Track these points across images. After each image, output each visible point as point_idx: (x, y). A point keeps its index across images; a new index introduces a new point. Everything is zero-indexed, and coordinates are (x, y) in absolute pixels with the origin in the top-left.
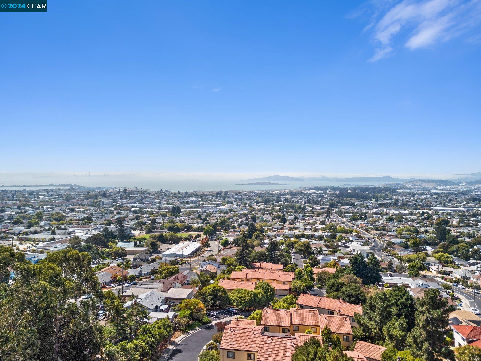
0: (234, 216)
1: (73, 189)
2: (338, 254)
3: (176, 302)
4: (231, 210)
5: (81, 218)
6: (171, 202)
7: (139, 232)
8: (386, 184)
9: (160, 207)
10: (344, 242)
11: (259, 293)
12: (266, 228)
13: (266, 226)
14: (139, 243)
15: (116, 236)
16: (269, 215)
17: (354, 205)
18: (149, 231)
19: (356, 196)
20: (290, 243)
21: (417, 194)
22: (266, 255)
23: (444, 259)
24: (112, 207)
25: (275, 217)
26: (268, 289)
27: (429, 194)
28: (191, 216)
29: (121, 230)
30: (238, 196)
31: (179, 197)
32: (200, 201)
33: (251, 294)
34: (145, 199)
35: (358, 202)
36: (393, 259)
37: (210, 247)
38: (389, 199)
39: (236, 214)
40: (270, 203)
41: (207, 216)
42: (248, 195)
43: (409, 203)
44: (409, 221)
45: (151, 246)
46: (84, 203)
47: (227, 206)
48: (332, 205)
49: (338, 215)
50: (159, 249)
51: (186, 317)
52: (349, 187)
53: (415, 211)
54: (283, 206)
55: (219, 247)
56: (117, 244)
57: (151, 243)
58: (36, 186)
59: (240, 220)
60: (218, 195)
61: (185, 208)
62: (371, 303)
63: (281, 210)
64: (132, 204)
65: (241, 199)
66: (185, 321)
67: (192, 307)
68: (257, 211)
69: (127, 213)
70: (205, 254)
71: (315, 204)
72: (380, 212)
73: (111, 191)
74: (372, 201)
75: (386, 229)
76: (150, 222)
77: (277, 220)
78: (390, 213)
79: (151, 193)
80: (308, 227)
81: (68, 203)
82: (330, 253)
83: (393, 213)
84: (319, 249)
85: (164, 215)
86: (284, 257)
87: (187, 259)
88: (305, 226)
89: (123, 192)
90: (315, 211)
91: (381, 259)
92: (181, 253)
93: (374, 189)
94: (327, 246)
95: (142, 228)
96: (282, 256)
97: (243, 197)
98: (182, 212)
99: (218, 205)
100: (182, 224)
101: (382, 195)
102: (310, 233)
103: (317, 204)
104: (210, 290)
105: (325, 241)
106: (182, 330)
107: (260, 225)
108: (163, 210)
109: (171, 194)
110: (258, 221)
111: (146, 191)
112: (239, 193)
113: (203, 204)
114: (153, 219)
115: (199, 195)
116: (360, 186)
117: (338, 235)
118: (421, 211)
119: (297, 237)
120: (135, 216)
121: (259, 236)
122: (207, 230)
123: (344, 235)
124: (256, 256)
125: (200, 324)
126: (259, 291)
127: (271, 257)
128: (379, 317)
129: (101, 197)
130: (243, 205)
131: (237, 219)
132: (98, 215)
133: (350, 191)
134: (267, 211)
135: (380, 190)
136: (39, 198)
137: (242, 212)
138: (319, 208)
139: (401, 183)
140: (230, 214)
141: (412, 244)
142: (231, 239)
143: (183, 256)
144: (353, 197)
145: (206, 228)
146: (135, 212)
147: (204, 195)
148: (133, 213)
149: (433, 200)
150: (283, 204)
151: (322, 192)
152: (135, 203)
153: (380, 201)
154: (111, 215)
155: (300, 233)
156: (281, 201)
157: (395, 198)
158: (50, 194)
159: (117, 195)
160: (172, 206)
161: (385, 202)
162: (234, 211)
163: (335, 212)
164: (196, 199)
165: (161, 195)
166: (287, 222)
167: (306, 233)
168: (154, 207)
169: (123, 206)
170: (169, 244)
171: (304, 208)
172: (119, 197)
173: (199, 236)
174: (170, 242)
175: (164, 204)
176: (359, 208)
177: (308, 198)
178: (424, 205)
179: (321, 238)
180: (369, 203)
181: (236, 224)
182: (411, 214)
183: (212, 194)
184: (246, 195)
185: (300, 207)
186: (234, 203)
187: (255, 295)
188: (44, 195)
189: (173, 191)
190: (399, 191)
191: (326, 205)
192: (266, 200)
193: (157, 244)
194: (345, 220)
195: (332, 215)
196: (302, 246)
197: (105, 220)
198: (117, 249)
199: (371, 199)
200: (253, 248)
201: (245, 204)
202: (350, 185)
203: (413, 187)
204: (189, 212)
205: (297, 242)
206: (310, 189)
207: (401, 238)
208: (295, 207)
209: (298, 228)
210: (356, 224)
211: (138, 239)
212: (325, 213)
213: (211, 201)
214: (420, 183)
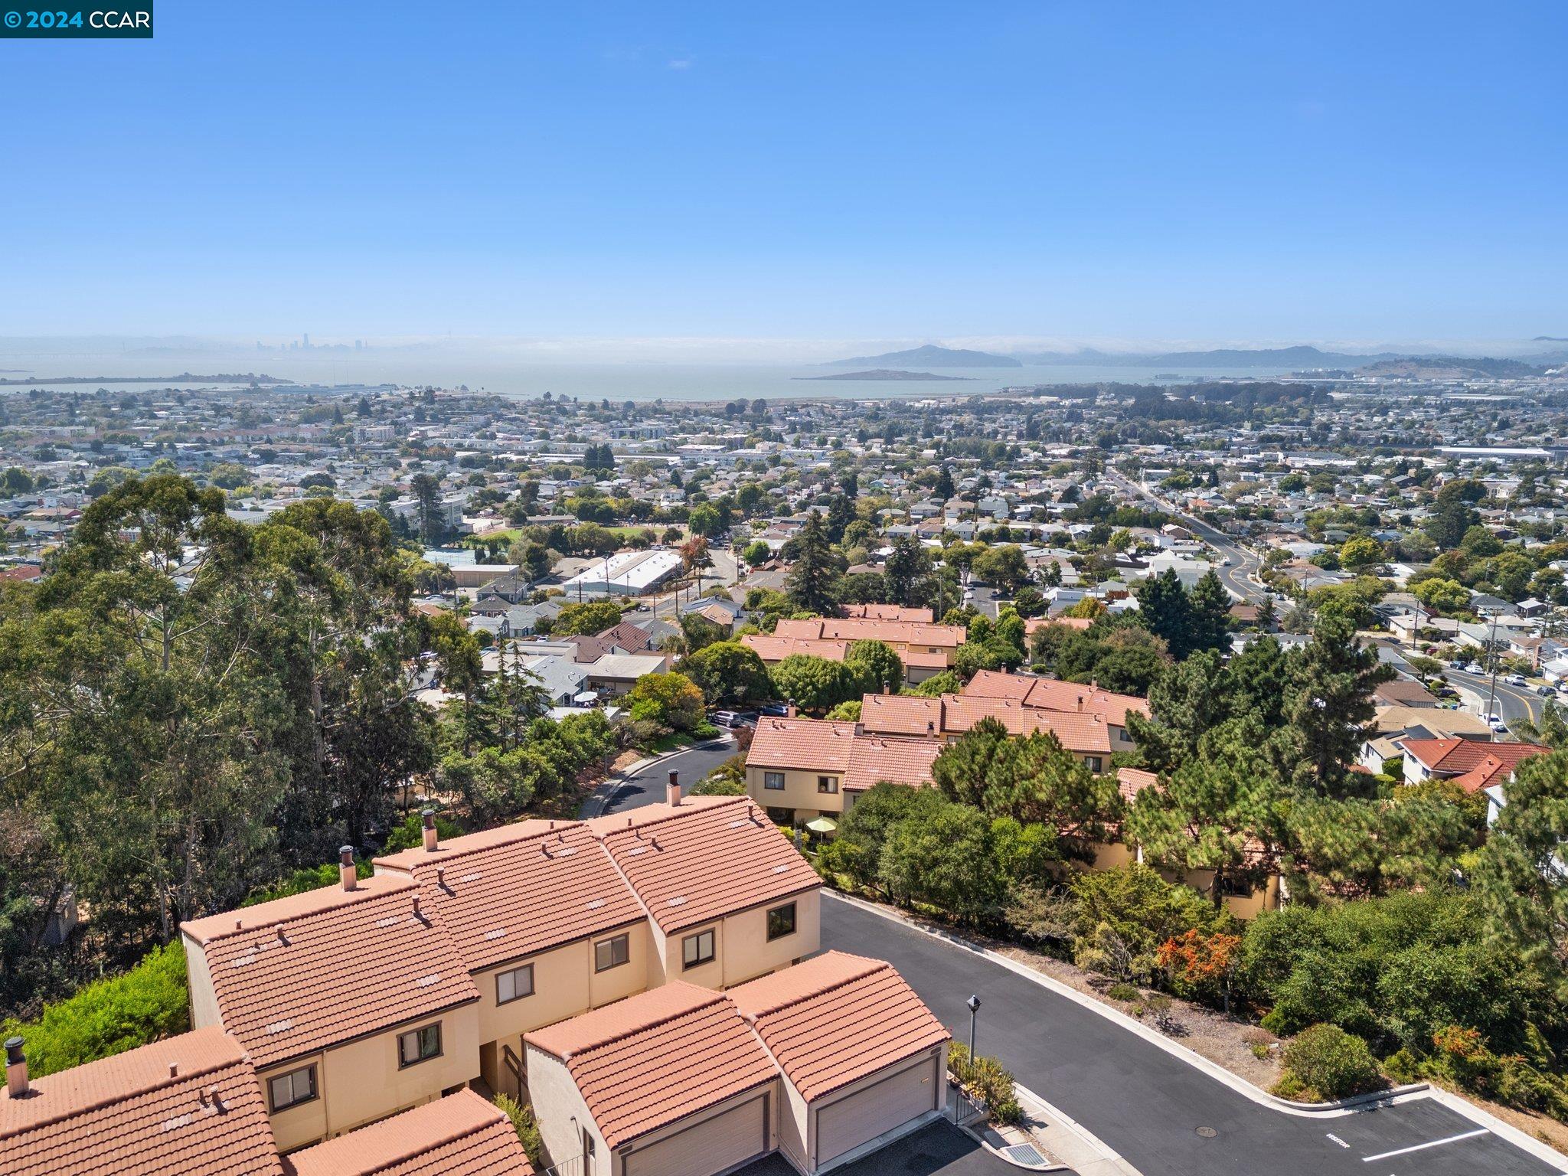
0: (786, 479)
1: (259, 390)
2: (1111, 585)
3: (620, 689)
4: (775, 461)
5: (297, 480)
6: (579, 432)
7: (487, 522)
8: (1296, 375)
9: (546, 450)
10: (1132, 551)
11: (858, 670)
12: (886, 513)
13: (889, 506)
14: (491, 550)
15: (416, 532)
16: (898, 475)
17: (1179, 443)
18: (518, 520)
19: (1191, 414)
20: (960, 554)
21: (1397, 405)
22: (882, 583)
23: (1442, 599)
24: (394, 446)
25: (919, 482)
26: (884, 659)
27: (1436, 406)
28: (649, 478)
29: (432, 513)
30: (800, 416)
31: (608, 419)
32: (674, 432)
33: (834, 669)
34: (495, 426)
35: (1195, 431)
36: (1282, 599)
37: (711, 565)
38: (1299, 424)
39: (791, 471)
40: (905, 438)
41: (698, 478)
42: (833, 412)
43: (1363, 435)
44: (1354, 491)
45: (530, 561)
46: (301, 435)
47: (761, 449)
48: (1107, 443)
49: (1125, 473)
50: (554, 570)
51: (649, 717)
52: (1169, 383)
53: (1379, 460)
54: (945, 446)
55: (741, 567)
56: (421, 554)
57: (528, 553)
58: (139, 380)
59: (805, 492)
60: (733, 411)
61: (628, 450)
62: (1174, 682)
63: (939, 459)
64: (457, 440)
65: (808, 427)
66: (646, 727)
67: (668, 693)
68: (861, 462)
69: (443, 466)
70: (696, 585)
71: (1051, 441)
72: (1263, 465)
73: (385, 396)
74: (1242, 431)
75: (1273, 514)
76: (518, 492)
77: (924, 489)
78: (1297, 465)
79: (513, 406)
80: (1022, 509)
81: (251, 433)
82: (1083, 582)
83: (1307, 467)
84: (1050, 571)
85: (561, 474)
86: (938, 590)
87: (642, 599)
88: (1012, 504)
89: (423, 399)
90: (1051, 463)
91: (1242, 599)
92: (621, 581)
93: (1253, 391)
94: (1077, 564)
95: (496, 510)
96: (932, 587)
97: (816, 418)
98: (618, 465)
99: (732, 445)
100: (621, 501)
101: (1279, 410)
102: (1028, 526)
103: (1058, 440)
104: (714, 657)
105: (1073, 548)
106: (640, 749)
107: (869, 503)
108: (556, 460)
109: (579, 408)
110: (861, 492)
111: (497, 399)
112: (803, 406)
113: (685, 441)
114: (529, 485)
115: (669, 413)
116: (1206, 381)
117: (1117, 530)
118: (1399, 459)
119: (987, 537)
120: (468, 476)
121: (865, 534)
122: (700, 518)
123: (1135, 532)
124: (852, 587)
125: (690, 739)
126: (859, 662)
127: (900, 590)
128: (1193, 716)
129: (354, 415)
130: (814, 446)
131: (797, 488)
132: (351, 473)
133: (1172, 399)
134: (893, 463)
135: (1272, 393)
136: (155, 417)
137: (812, 466)
138: (1064, 452)
139: (1347, 370)
140: (774, 473)
141: (1349, 556)
142: (776, 545)
143: (628, 592)
144: (1178, 418)
145: (695, 511)
146: (467, 463)
147: (685, 412)
148: (463, 466)
149: (1448, 425)
150: (945, 440)
151: (1080, 401)
152: (465, 437)
153: (1269, 430)
154: (391, 470)
155: (995, 527)
156: (940, 432)
157: (1321, 417)
158: (189, 404)
159: (406, 409)
160: (586, 446)
161: (1285, 431)
162: (785, 464)
163: (1116, 465)
164: (663, 425)
165: (549, 412)
166: (956, 496)
167: (1015, 526)
168: (527, 448)
169: (426, 443)
170: (584, 556)
171: (1016, 452)
172: (411, 417)
173: (676, 535)
174: (587, 551)
175: (560, 440)
176: (1198, 452)
177: (1029, 420)
178: (1412, 439)
179: (1061, 540)
180: (1232, 434)
181: (793, 500)
182: (1367, 469)
183: (713, 409)
184: (826, 411)
185: (1001, 451)
186: (785, 438)
187: (845, 673)
188: (169, 408)
189: (585, 399)
190: (1336, 395)
191: (1087, 442)
192: (891, 428)
193: (547, 556)
194: (1145, 487)
195: (1104, 473)
196: (999, 561)
197: (376, 488)
198: (426, 566)
199: (1238, 422)
200: (844, 569)
201: (823, 442)
202: (1175, 377)
203: (1386, 382)
204: (642, 465)
205: (984, 549)
206: (1038, 393)
207: (1320, 540)
208: (986, 450)
209: (989, 513)
210: (1180, 499)
211: (485, 542)
212: (1083, 466)
213: (712, 431)
214: (1413, 367)
